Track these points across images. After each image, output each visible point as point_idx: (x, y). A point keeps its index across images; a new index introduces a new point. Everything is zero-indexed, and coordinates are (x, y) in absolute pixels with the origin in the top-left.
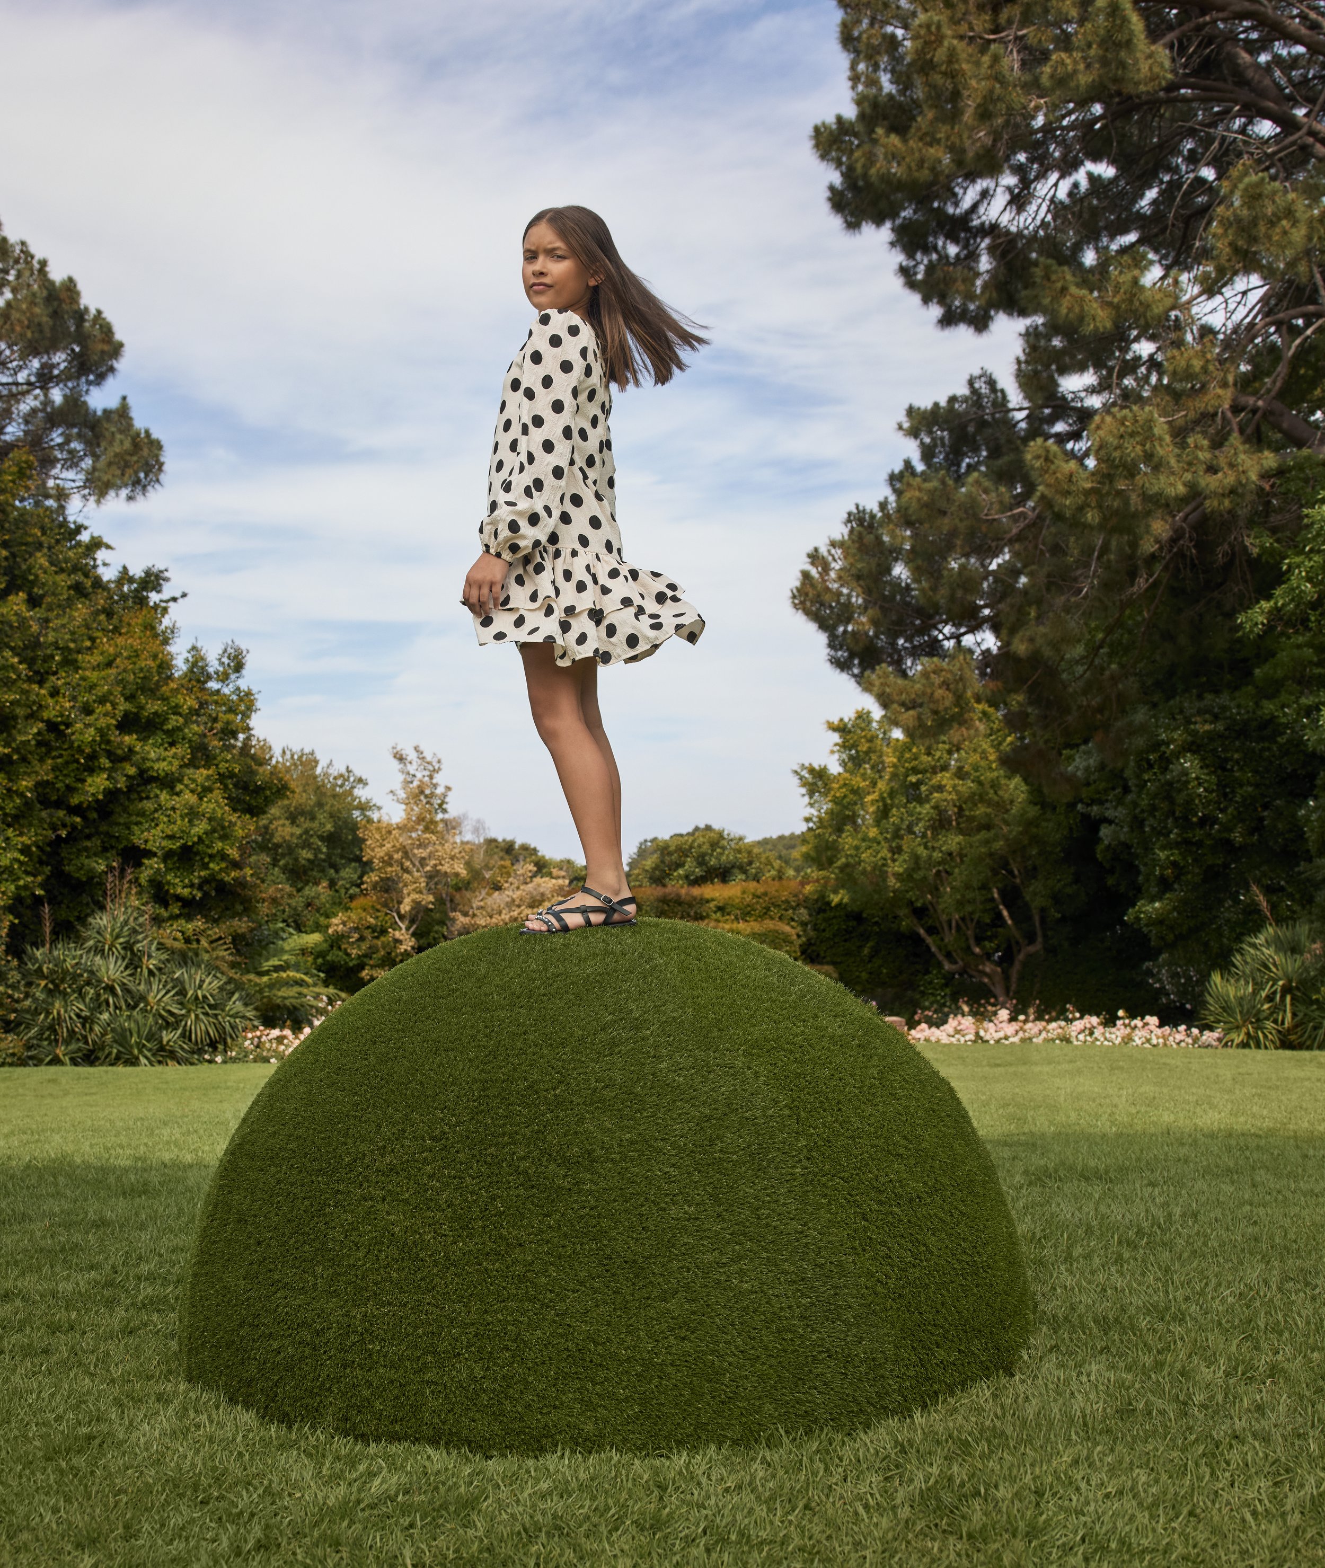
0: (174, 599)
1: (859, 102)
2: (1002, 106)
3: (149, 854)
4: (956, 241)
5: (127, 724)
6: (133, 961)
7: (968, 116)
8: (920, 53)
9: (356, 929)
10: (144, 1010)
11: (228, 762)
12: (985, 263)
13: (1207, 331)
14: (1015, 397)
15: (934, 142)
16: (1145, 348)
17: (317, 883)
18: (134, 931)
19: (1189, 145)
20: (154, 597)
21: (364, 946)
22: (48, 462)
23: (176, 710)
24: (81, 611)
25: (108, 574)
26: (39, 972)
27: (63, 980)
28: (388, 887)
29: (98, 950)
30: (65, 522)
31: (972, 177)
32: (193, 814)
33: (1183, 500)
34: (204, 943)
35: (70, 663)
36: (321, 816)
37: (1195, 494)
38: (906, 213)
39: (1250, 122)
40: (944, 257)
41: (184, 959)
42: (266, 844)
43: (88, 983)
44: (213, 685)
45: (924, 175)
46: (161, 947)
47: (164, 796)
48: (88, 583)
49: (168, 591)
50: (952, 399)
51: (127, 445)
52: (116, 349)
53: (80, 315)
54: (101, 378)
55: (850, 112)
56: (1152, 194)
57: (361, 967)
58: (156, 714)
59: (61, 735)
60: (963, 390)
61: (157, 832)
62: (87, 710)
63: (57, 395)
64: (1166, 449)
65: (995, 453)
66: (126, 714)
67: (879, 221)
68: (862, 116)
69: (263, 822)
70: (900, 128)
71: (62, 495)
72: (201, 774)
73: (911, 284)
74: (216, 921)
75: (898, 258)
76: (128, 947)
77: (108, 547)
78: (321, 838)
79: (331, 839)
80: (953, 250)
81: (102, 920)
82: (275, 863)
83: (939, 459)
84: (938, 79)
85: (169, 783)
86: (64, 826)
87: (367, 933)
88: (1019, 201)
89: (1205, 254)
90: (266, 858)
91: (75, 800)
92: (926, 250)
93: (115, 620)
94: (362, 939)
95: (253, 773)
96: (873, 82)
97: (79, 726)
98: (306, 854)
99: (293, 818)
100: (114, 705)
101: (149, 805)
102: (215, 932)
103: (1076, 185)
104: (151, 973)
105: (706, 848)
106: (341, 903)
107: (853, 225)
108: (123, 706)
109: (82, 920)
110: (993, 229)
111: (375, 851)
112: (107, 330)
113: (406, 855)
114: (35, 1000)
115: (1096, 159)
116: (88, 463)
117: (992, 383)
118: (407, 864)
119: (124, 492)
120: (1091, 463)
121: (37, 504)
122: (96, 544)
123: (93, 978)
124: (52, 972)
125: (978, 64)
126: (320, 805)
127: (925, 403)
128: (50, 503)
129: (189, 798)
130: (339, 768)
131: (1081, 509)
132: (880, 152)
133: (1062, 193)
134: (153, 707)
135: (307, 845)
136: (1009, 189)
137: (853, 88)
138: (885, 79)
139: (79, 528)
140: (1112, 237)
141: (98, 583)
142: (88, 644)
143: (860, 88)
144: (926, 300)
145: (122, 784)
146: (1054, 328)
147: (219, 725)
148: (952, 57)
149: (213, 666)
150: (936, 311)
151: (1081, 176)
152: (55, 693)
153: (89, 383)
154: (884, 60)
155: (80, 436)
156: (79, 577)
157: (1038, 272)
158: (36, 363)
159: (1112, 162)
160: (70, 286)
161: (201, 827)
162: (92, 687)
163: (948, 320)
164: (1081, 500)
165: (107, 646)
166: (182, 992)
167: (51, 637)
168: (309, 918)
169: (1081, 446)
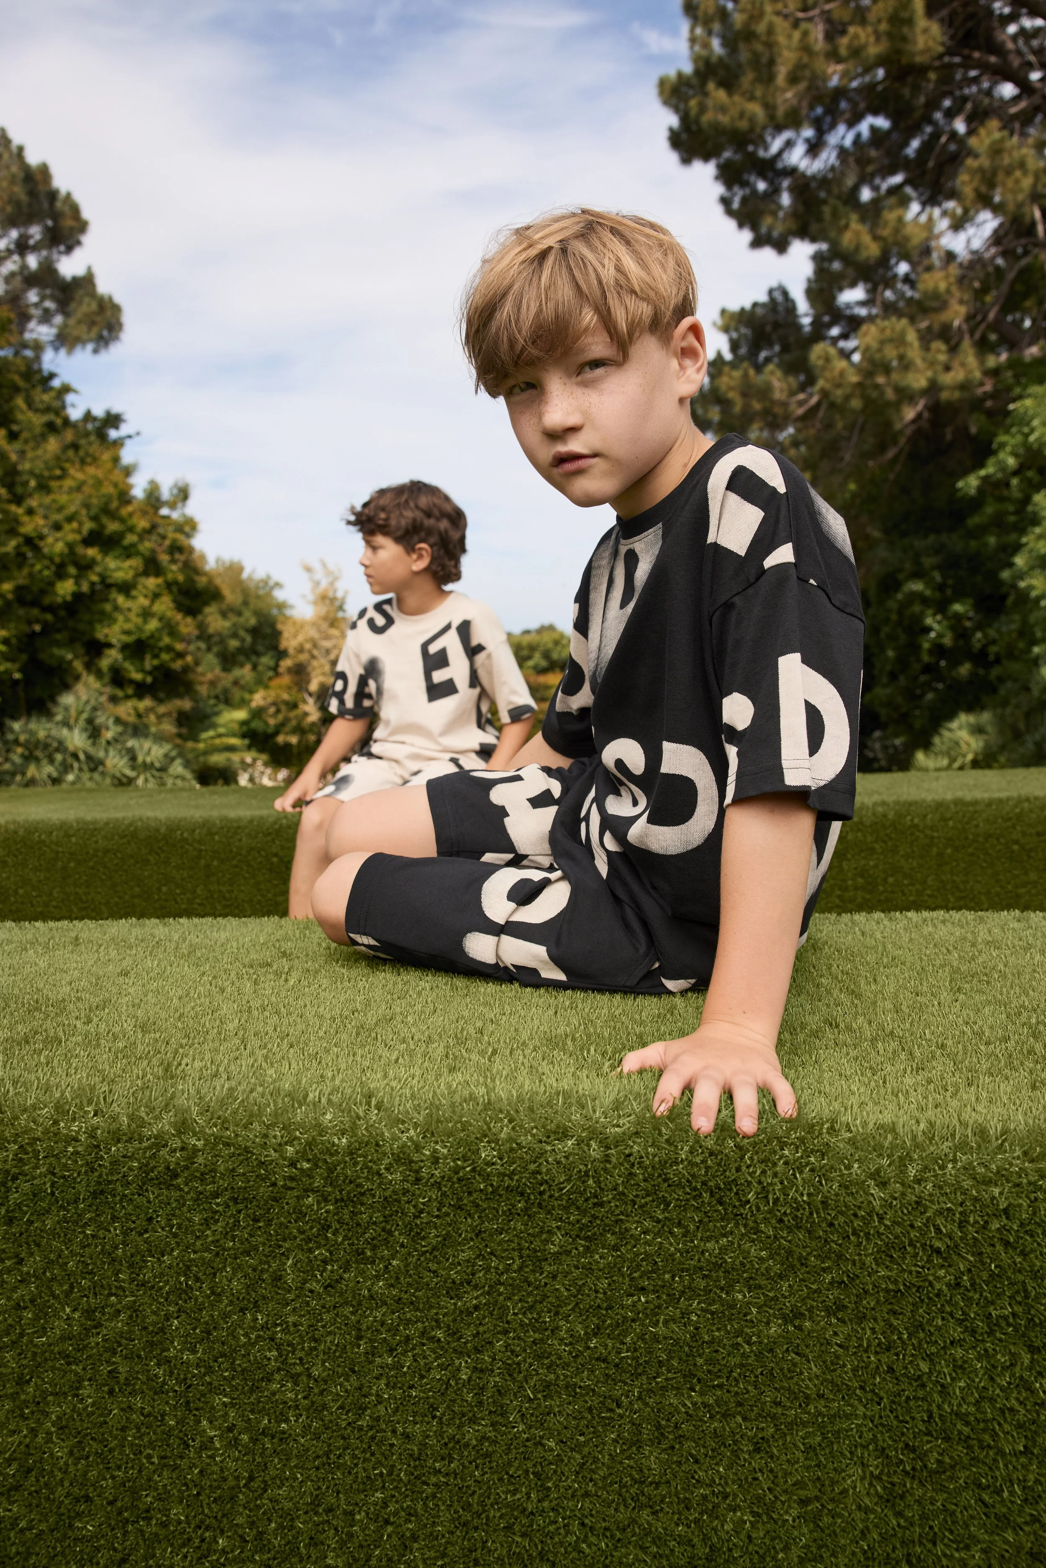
0: (130, 437)
1: (696, 59)
2: (807, 73)
3: (109, 645)
4: (764, 178)
5: (91, 539)
6: (94, 732)
7: (781, 78)
8: (747, 24)
9: (274, 704)
10: (103, 774)
11: (175, 572)
12: (786, 199)
13: (950, 256)
14: (803, 306)
15: (752, 98)
16: (903, 268)
17: (242, 666)
18: (95, 709)
19: (947, 103)
20: (113, 434)
21: (280, 717)
22: (25, 318)
23: (131, 529)
24: (53, 445)
25: (75, 414)
26: (16, 742)
27: (36, 748)
28: (300, 673)
29: (66, 724)
30: (40, 370)
31: (779, 129)
32: (146, 614)
33: (925, 392)
34: (152, 718)
35: (44, 487)
36: (247, 614)
37: (933, 387)
38: (727, 154)
39: (995, 83)
40: (754, 191)
41: (138, 730)
42: (204, 635)
43: (57, 750)
44: (164, 511)
45: (743, 125)
46: (118, 721)
47: (121, 600)
48: (59, 422)
49: (125, 430)
50: (755, 305)
51: (94, 306)
52: (82, 226)
53: (53, 195)
54: (69, 250)
55: (688, 68)
56: (915, 144)
57: (277, 733)
58: (115, 533)
59: (36, 549)
60: (763, 298)
61: (116, 628)
62: (57, 527)
63: (32, 261)
64: (915, 352)
65: (785, 349)
66: (92, 533)
67: (706, 158)
68: (697, 72)
69: (200, 617)
70: (728, 84)
71: (38, 347)
72: (152, 582)
73: (730, 212)
74: (160, 701)
75: (719, 189)
76: (90, 721)
77: (75, 391)
78: (247, 631)
79: (255, 631)
80: (761, 186)
81: (67, 699)
82: (209, 649)
83: (743, 351)
84: (759, 47)
85: (126, 588)
86: (38, 621)
87: (283, 708)
88: (814, 148)
89: (953, 194)
90: (203, 645)
91: (47, 601)
92: (744, 184)
93: (82, 453)
94: (278, 711)
95: (192, 581)
96: (706, 45)
97: (50, 540)
98: (234, 644)
99: (224, 614)
100: (81, 524)
101: (108, 607)
102: (162, 709)
103: (858, 136)
104: (108, 743)
105: (550, 645)
106: (261, 683)
107: (686, 160)
108: (88, 526)
109: (53, 699)
110: (792, 171)
111: (290, 641)
112: (75, 210)
113: (315, 646)
114: (13, 764)
115: (875, 113)
116: (58, 319)
117: (785, 293)
118: (315, 652)
119: (90, 347)
120: (856, 357)
121: (17, 353)
122: (66, 389)
123: (61, 747)
124: (27, 741)
125: (789, 37)
126: (246, 603)
127: (734, 306)
128: (29, 353)
129: (144, 602)
130: (260, 574)
131: (847, 398)
132: (710, 103)
133: (848, 142)
134: (113, 527)
135: (235, 635)
136: (807, 141)
137: (692, 48)
138: (716, 44)
139: (52, 376)
140: (884, 178)
141: (66, 421)
142: (58, 472)
143: (697, 48)
144: (741, 225)
145: (85, 588)
146: (835, 253)
147: (167, 542)
148: (771, 31)
149: (166, 494)
150: (747, 236)
151: (863, 128)
152: (30, 512)
153: (60, 253)
154: (717, 27)
155: (53, 298)
156: (51, 417)
157: (827, 210)
158: (14, 234)
159: (888, 116)
160: (44, 171)
161: (153, 625)
162: (60, 509)
163: (757, 243)
164: (848, 390)
165: (76, 474)
166: (133, 758)
167: (27, 466)
168: (237, 694)
169: (850, 344)
